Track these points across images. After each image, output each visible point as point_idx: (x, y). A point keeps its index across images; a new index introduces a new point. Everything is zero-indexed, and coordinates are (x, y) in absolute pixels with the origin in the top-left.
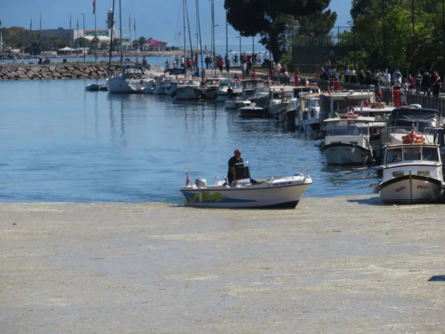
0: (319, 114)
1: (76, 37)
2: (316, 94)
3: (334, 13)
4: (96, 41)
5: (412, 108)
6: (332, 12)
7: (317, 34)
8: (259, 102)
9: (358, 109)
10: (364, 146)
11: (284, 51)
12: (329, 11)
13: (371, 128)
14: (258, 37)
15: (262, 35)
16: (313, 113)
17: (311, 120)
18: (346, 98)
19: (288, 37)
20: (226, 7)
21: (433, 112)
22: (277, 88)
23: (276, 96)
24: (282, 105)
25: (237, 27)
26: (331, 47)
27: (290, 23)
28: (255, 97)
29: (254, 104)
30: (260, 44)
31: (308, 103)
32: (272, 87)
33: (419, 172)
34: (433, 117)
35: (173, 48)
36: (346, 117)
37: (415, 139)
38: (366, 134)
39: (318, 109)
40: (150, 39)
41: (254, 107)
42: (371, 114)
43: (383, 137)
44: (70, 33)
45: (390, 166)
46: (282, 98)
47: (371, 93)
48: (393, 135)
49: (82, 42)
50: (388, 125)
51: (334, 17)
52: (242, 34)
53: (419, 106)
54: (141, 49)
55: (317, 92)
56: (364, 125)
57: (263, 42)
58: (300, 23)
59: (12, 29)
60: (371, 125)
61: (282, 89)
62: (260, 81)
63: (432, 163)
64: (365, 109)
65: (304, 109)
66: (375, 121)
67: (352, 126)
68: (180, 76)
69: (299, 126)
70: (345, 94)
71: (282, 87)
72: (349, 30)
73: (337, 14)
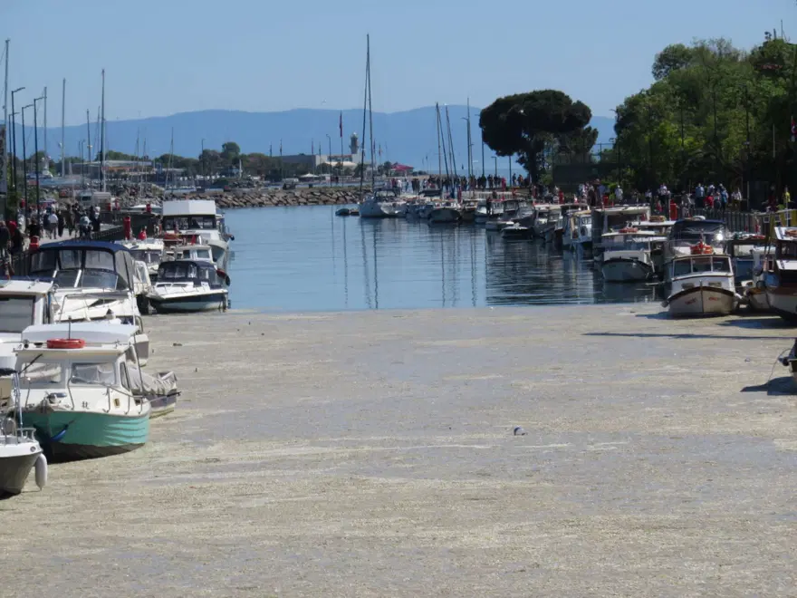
0: (592, 231)
1: (318, 163)
2: (585, 211)
3: (595, 130)
4: (340, 166)
5: (696, 220)
6: (593, 128)
7: (578, 151)
8: (523, 222)
9: (637, 223)
10: (645, 261)
11: (543, 171)
12: (590, 128)
13: (651, 243)
14: (515, 157)
15: (519, 154)
16: (583, 230)
17: (581, 239)
18: (620, 212)
19: (548, 156)
20: (481, 125)
21: (717, 224)
22: (542, 207)
23: (541, 214)
24: (549, 224)
25: (492, 147)
26: (592, 165)
27: (549, 141)
28: (518, 217)
29: (518, 224)
30: (518, 164)
31: (579, 220)
32: (537, 206)
33: (710, 284)
34: (718, 228)
35: (420, 173)
36: (624, 232)
37: (704, 249)
38: (647, 248)
39: (589, 226)
40: (396, 164)
41: (517, 226)
42: (650, 228)
43: (667, 251)
44: (312, 159)
45: (679, 278)
46: (548, 217)
47: (647, 208)
48: (677, 248)
49: (324, 168)
50: (670, 239)
51: (595, 134)
52: (498, 154)
53: (703, 218)
54: (387, 175)
55: (586, 209)
56: (645, 240)
57: (521, 161)
58: (560, 141)
59: (252, 156)
60: (651, 239)
61: (548, 208)
62: (522, 201)
63: (724, 274)
64: (643, 223)
65: (574, 227)
66: (656, 236)
67: (631, 243)
68: (435, 198)
69: (569, 245)
70: (620, 209)
71: (547, 205)
72: (610, 147)
73: (598, 130)
